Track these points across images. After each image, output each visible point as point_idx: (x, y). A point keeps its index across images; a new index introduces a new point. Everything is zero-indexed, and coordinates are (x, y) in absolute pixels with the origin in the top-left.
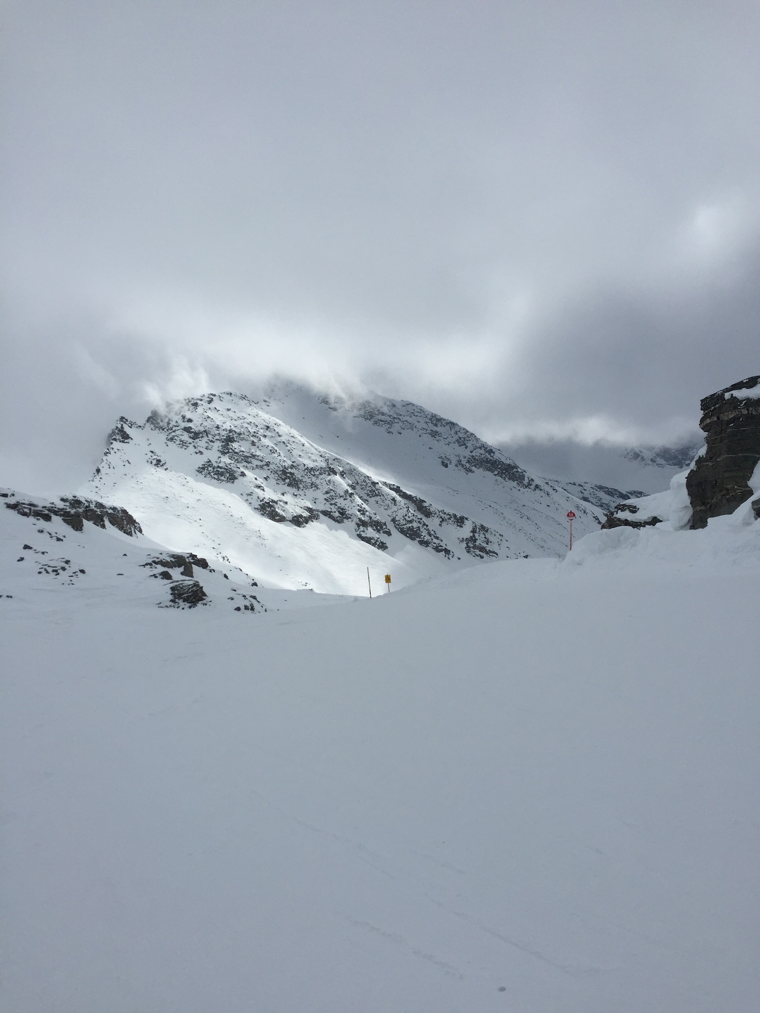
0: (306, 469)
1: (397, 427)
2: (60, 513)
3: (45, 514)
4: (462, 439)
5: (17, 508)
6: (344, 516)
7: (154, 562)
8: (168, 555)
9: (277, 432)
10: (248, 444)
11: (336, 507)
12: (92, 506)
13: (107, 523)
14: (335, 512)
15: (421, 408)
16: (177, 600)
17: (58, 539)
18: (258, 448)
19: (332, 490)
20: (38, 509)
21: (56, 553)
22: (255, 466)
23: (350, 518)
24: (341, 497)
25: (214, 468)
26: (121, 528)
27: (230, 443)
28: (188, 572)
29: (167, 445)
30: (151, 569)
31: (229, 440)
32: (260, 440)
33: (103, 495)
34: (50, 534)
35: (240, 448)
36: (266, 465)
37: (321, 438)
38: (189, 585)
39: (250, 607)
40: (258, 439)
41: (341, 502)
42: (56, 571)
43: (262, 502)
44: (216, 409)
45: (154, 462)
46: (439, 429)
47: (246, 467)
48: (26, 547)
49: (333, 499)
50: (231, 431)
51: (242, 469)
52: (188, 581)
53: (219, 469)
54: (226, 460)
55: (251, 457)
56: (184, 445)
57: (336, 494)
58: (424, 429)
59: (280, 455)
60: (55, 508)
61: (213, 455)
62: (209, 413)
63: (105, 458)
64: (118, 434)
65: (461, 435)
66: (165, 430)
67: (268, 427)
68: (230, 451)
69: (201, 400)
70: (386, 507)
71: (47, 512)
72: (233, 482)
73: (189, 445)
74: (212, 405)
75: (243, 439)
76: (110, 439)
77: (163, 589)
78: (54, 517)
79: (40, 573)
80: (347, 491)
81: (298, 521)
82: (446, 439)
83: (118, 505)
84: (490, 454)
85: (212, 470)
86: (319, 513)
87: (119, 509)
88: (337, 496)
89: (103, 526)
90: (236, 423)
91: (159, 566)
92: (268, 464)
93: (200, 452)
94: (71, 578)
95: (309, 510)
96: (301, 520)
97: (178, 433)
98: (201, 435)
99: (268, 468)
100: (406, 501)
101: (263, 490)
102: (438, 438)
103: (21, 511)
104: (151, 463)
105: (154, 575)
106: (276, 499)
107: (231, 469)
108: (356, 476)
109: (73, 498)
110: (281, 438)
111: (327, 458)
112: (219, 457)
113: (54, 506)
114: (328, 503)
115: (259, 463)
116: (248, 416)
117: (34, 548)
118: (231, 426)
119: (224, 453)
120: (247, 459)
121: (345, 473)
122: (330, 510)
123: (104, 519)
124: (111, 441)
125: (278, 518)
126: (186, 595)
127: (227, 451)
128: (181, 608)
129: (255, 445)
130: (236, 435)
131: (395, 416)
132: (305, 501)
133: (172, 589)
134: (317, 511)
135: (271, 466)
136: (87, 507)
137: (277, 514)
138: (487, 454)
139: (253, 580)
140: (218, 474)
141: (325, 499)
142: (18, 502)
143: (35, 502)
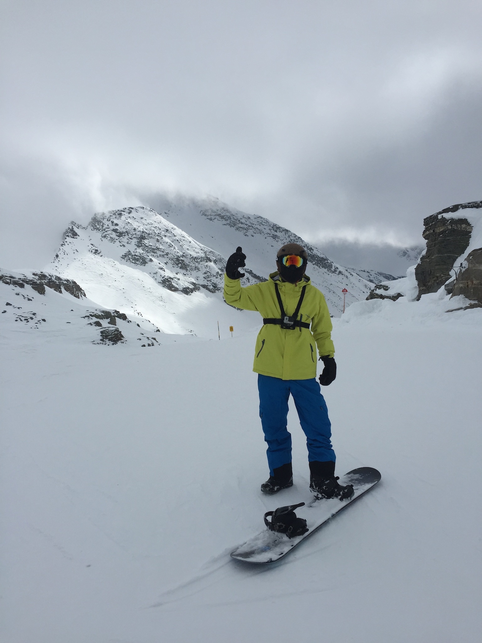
0: (192, 258)
1: (251, 232)
2: (30, 283)
3: (20, 283)
5: (2, 279)
6: (216, 289)
7: (91, 315)
8: (100, 311)
9: (173, 234)
10: (155, 241)
11: (211, 283)
12: (53, 279)
13: (63, 290)
14: (210, 286)
15: (266, 220)
16: (105, 340)
17: (29, 300)
18: (161, 243)
19: (208, 272)
20: (16, 280)
21: (27, 308)
22: (159, 255)
23: (220, 290)
24: (214, 276)
25: (132, 256)
26: (72, 293)
27: (142, 240)
28: (113, 322)
29: (102, 241)
30: (88, 320)
31: (142, 238)
32: (162, 239)
33: (61, 272)
34: (24, 296)
35: (149, 243)
36: (166, 255)
37: (202, 238)
38: (112, 330)
39: (151, 345)
40: (161, 238)
41: (214, 280)
42: (27, 320)
43: (164, 279)
44: (133, 217)
45: (94, 251)
46: (278, 234)
47: (153, 256)
48: (8, 304)
49: (209, 277)
50: (143, 232)
51: (150, 257)
52: (112, 328)
53: (135, 257)
54: (140, 251)
55: (156, 249)
56: (112, 241)
57: (211, 274)
58: (268, 233)
59: (175, 249)
60: (27, 279)
61: (132, 247)
62: (129, 220)
63: (61, 248)
64: (70, 232)
65: (292, 238)
66: (101, 230)
67: (167, 230)
68: (143, 245)
69: (124, 212)
72: (145, 265)
73: (116, 241)
74: (131, 215)
75: (151, 237)
76: (65, 235)
77: (96, 332)
78: (26, 285)
79: (16, 320)
80: (218, 273)
81: (186, 291)
82: (283, 240)
83: (70, 278)
85: (131, 257)
86: (201, 287)
87: (71, 281)
88: (212, 276)
89: (60, 292)
90: (146, 227)
91: (94, 318)
92: (167, 254)
93: (123, 245)
94: (36, 324)
95: (193, 284)
96: (188, 290)
97: (109, 232)
98: (124, 234)
99: (167, 257)
100: (256, 280)
101: (164, 271)
102: (277, 239)
103: (5, 281)
104: (92, 252)
105: (90, 323)
106: (172, 276)
107: (143, 256)
109: (41, 273)
110: (176, 237)
111: (205, 251)
112: (136, 249)
113: (26, 278)
114: (206, 280)
115: (162, 253)
116: (154, 222)
117: (13, 305)
118: (143, 229)
119: (138, 246)
120: (154, 250)
121: (217, 261)
122: (207, 284)
123: (61, 287)
124: (65, 237)
125: (173, 289)
126: (110, 337)
127: (141, 245)
128: (107, 344)
129: (159, 242)
130: (146, 235)
131: (250, 225)
132: (191, 278)
133: (102, 332)
134: (199, 285)
135: (169, 256)
136: (50, 279)
137: (173, 286)
139: (158, 328)
140: (135, 260)
141: (204, 277)
142: (3, 275)
143: (14, 276)
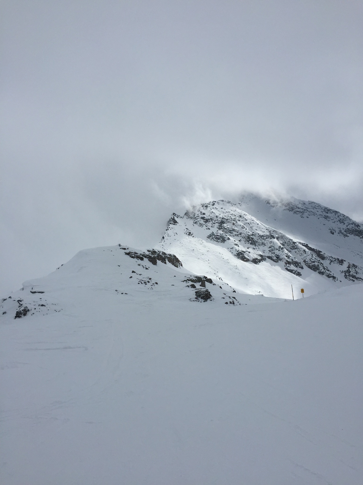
0: (259, 236)
1: (306, 214)
2: (147, 257)
3: (141, 257)
4: (342, 220)
5: (130, 255)
6: (279, 259)
7: (188, 280)
8: (194, 277)
9: (245, 218)
10: (231, 224)
11: (275, 254)
12: (161, 254)
13: (167, 261)
14: (274, 257)
15: (319, 204)
16: (198, 298)
17: (147, 269)
18: (236, 226)
19: (272, 246)
20: (138, 255)
21: (146, 274)
22: (234, 235)
23: (282, 260)
24: (277, 249)
25: (215, 236)
26: (173, 264)
27: (222, 224)
28: (203, 285)
29: (194, 226)
30: (186, 283)
31: (222, 222)
32: (237, 222)
33: (166, 249)
34: (143, 266)
35: (227, 226)
36: (239, 234)
37: (267, 221)
38: (204, 291)
39: (232, 302)
40: (236, 222)
41: (277, 252)
42: (145, 283)
43: (238, 252)
44: (216, 208)
45: (188, 233)
46: (329, 215)
47: (230, 235)
48: (133, 272)
49: (273, 250)
50: (223, 218)
51: (228, 236)
52: (203, 289)
53: (217, 236)
54: (221, 232)
55: (232, 231)
56: (201, 225)
57: (274, 248)
58: (321, 215)
59: (246, 229)
60: (145, 254)
61: (215, 230)
62: (213, 210)
63: (166, 232)
64: (172, 221)
65: (341, 218)
66: (193, 219)
67: (241, 216)
68: (223, 228)
69: (209, 204)
70: (300, 255)
71: (142, 256)
72: (224, 243)
73: (203, 225)
74: (214, 206)
75: (229, 222)
76: (169, 223)
77: (192, 292)
78: (145, 259)
79: (139, 283)
80: (280, 247)
81: (255, 261)
82: (333, 220)
83: (172, 253)
84: (357, 227)
85: (214, 237)
86: (266, 258)
87: (172, 255)
88: (275, 249)
89: (165, 263)
90: (225, 214)
91: (190, 282)
92: (241, 234)
93: (209, 228)
94: (152, 286)
95: (261, 256)
96: (257, 261)
97: (198, 220)
98: (209, 220)
99: (241, 236)
100: (311, 252)
101: (238, 246)
102: (328, 219)
103: (131, 256)
104: (187, 234)
105: (188, 286)
106: (244, 250)
107: (223, 236)
108: (284, 239)
109: (153, 250)
110: (247, 221)
111: (270, 230)
112: (217, 231)
113: (144, 254)
114: (270, 252)
115: (236, 233)
116: (231, 211)
117: (136, 272)
118: (223, 216)
119: (219, 229)
120: (231, 231)
121: (279, 238)
122: (271, 256)
123: (166, 259)
124: (169, 224)
125: (245, 260)
126: (202, 296)
127: (221, 228)
128: (200, 302)
129: (234, 225)
130: (225, 220)
131: (306, 209)
132: (259, 251)
133: (196, 292)
134: (265, 256)
135: (242, 235)
136: (158, 254)
137: (245, 258)
138: (356, 227)
139: (234, 289)
140: (217, 239)
141: (269, 251)
142: (130, 252)
143: (137, 252)
